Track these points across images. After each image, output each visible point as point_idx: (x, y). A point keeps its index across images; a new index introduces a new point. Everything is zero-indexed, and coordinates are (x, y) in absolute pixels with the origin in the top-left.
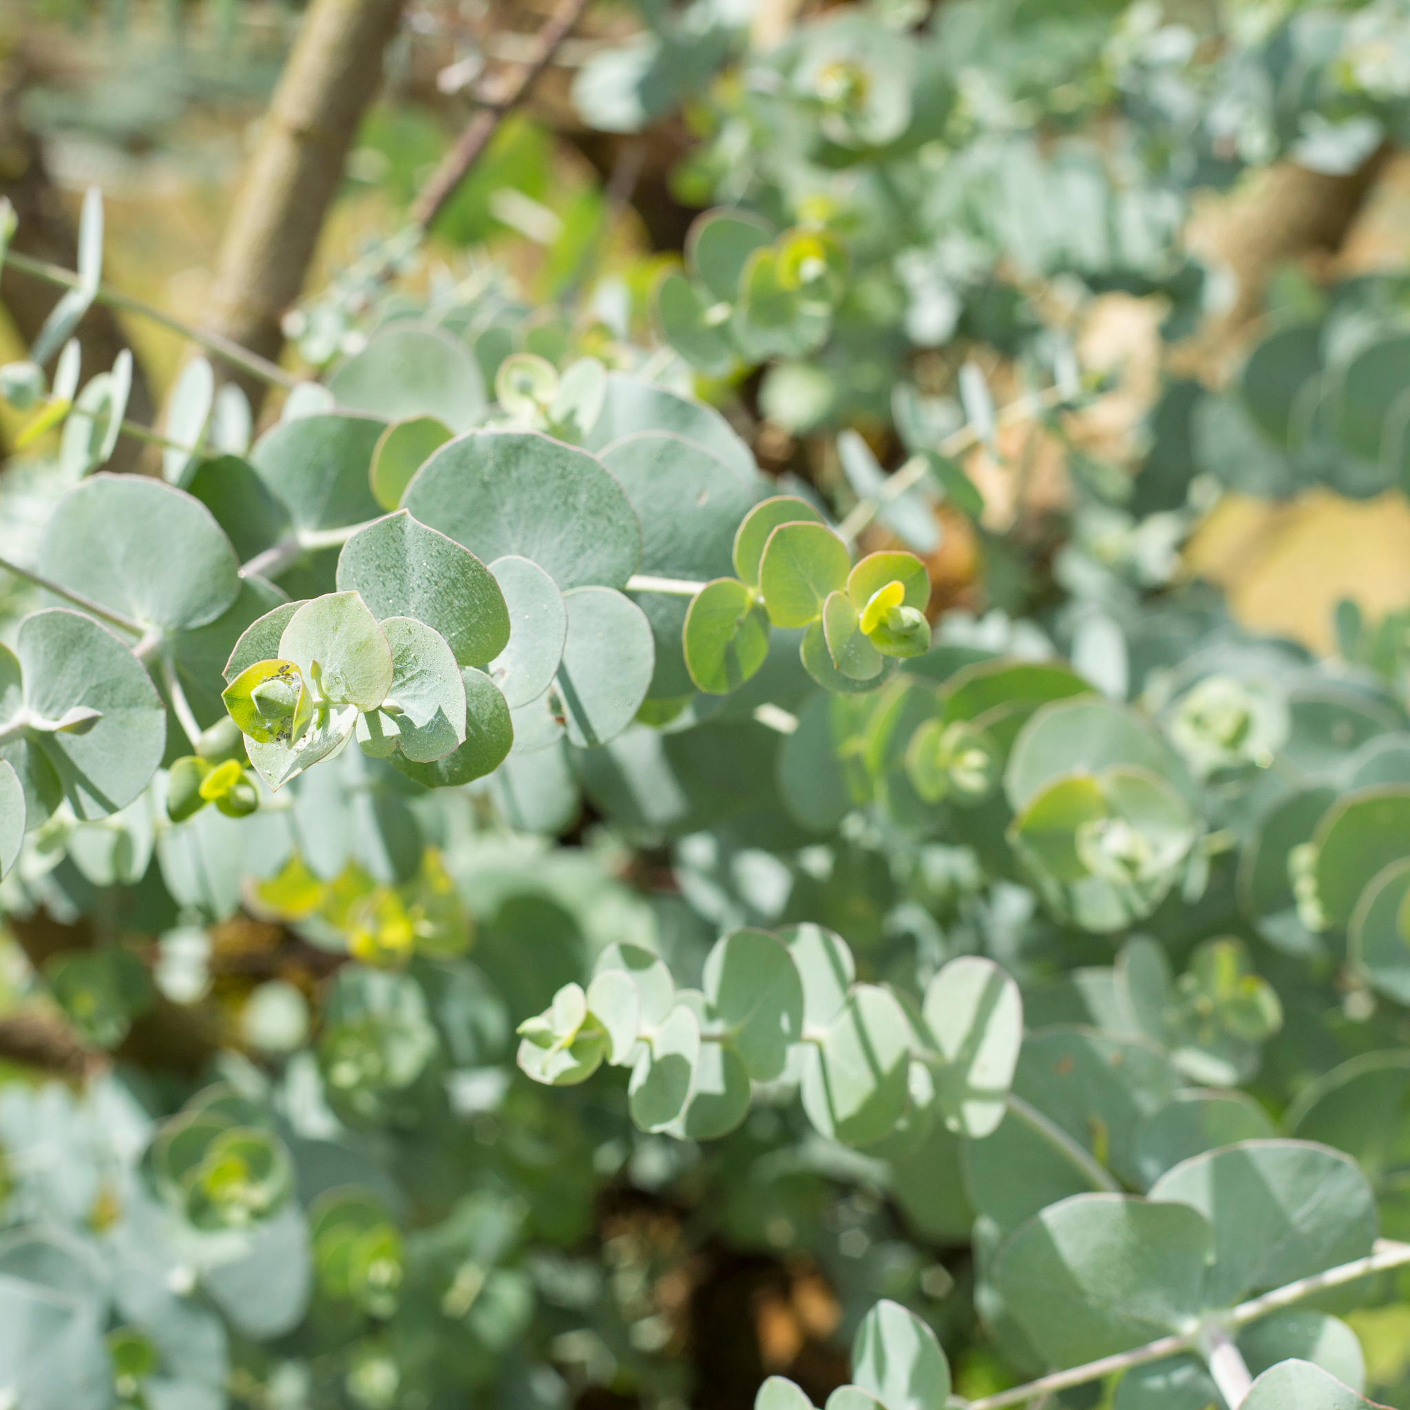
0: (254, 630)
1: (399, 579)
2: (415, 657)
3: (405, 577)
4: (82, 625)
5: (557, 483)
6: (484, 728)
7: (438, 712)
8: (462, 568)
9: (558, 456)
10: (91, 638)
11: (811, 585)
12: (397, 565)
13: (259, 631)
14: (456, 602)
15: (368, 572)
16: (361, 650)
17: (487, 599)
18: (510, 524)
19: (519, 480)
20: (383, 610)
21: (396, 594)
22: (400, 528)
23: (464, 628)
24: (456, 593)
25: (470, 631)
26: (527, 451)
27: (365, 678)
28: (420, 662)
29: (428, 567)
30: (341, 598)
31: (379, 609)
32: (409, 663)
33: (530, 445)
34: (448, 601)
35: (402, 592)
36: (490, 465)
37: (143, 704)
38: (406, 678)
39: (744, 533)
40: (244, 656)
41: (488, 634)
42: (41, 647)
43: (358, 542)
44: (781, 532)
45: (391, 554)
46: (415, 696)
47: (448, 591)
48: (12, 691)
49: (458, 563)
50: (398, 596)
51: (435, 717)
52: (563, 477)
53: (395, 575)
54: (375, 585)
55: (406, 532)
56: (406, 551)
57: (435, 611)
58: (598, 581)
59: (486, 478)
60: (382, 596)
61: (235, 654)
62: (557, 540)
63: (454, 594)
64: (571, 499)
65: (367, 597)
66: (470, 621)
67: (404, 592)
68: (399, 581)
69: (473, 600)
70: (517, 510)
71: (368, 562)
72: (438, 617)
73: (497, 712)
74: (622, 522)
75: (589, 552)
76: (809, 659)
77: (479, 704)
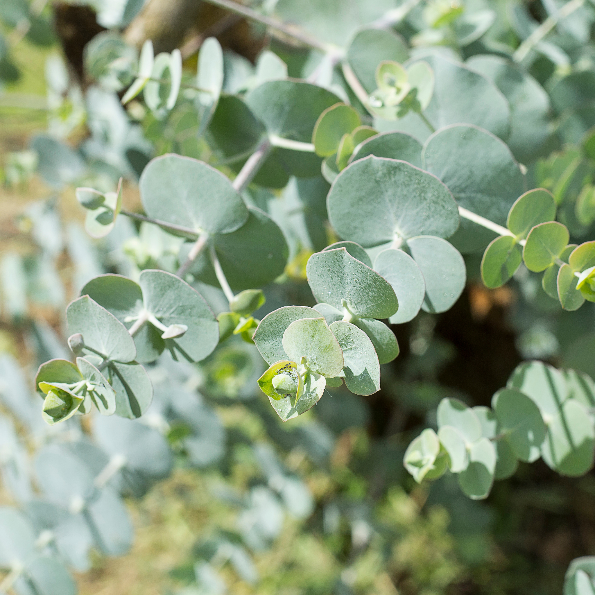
0: (268, 318)
1: (340, 277)
2: (352, 340)
3: (343, 277)
4: (174, 280)
5: (415, 186)
6: (384, 347)
7: (365, 370)
8: (374, 280)
9: (416, 174)
10: (178, 286)
11: (549, 250)
12: (339, 271)
13: (271, 318)
14: (370, 293)
15: (323, 271)
16: (327, 349)
17: (387, 294)
18: (390, 201)
19: (395, 182)
20: (331, 289)
21: (339, 284)
22: (341, 256)
23: (374, 304)
24: (371, 290)
25: (378, 306)
26: (400, 170)
27: (329, 363)
28: (355, 343)
29: (356, 276)
30: (315, 321)
31: (329, 288)
32: (349, 342)
33: (402, 168)
34: (366, 292)
35: (341, 283)
36: (380, 174)
37: (206, 317)
38: (347, 348)
39: (513, 212)
40: (263, 330)
41: (387, 308)
42: (153, 285)
43: (318, 258)
44: (535, 229)
45: (336, 266)
46: (352, 357)
47: (366, 288)
48: (138, 302)
49: (372, 278)
50: (339, 285)
51: (364, 372)
52: (419, 184)
53: (338, 276)
54: (327, 277)
55: (344, 258)
56: (344, 266)
57: (359, 295)
58: (436, 233)
59: (378, 179)
60: (331, 283)
61: (258, 329)
62: (415, 212)
63: (369, 290)
64: (423, 195)
65: (323, 281)
66: (378, 302)
67: (343, 283)
68: (340, 278)
69: (379, 294)
70: (394, 195)
71: (324, 267)
72: (360, 298)
73: (391, 341)
74: (450, 209)
75: (432, 219)
76: (546, 285)
77: (381, 337)
